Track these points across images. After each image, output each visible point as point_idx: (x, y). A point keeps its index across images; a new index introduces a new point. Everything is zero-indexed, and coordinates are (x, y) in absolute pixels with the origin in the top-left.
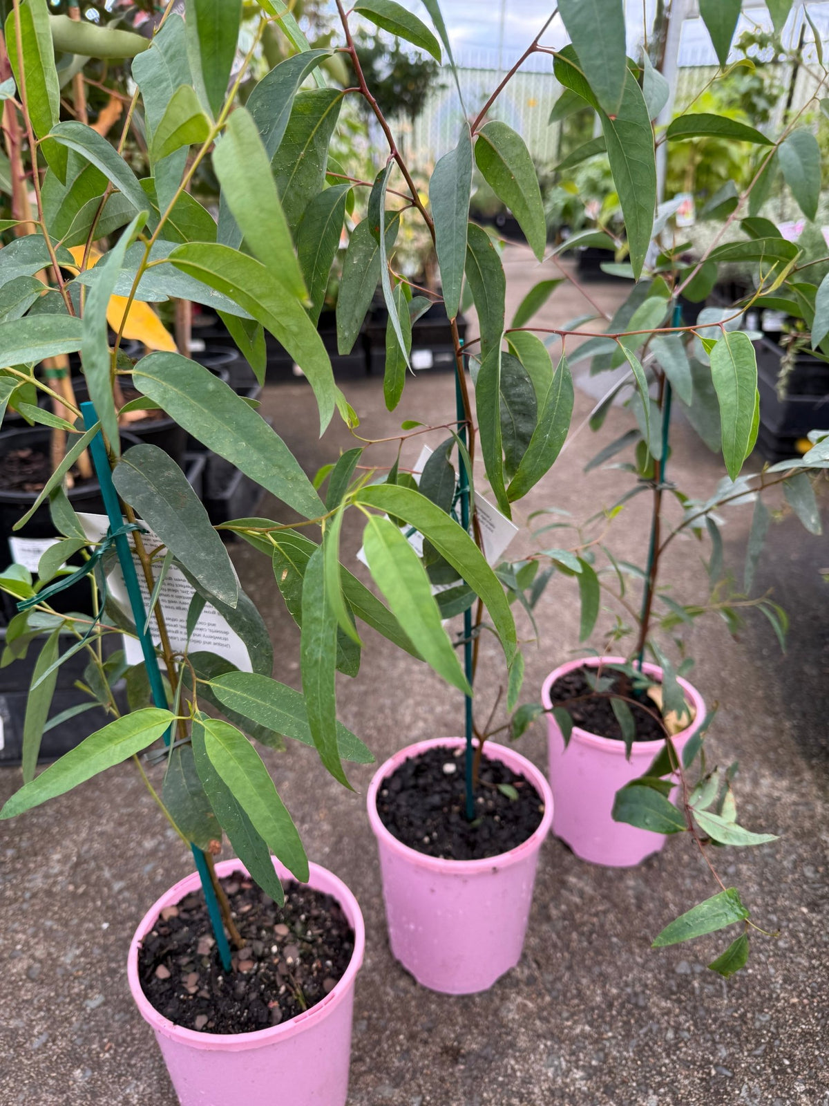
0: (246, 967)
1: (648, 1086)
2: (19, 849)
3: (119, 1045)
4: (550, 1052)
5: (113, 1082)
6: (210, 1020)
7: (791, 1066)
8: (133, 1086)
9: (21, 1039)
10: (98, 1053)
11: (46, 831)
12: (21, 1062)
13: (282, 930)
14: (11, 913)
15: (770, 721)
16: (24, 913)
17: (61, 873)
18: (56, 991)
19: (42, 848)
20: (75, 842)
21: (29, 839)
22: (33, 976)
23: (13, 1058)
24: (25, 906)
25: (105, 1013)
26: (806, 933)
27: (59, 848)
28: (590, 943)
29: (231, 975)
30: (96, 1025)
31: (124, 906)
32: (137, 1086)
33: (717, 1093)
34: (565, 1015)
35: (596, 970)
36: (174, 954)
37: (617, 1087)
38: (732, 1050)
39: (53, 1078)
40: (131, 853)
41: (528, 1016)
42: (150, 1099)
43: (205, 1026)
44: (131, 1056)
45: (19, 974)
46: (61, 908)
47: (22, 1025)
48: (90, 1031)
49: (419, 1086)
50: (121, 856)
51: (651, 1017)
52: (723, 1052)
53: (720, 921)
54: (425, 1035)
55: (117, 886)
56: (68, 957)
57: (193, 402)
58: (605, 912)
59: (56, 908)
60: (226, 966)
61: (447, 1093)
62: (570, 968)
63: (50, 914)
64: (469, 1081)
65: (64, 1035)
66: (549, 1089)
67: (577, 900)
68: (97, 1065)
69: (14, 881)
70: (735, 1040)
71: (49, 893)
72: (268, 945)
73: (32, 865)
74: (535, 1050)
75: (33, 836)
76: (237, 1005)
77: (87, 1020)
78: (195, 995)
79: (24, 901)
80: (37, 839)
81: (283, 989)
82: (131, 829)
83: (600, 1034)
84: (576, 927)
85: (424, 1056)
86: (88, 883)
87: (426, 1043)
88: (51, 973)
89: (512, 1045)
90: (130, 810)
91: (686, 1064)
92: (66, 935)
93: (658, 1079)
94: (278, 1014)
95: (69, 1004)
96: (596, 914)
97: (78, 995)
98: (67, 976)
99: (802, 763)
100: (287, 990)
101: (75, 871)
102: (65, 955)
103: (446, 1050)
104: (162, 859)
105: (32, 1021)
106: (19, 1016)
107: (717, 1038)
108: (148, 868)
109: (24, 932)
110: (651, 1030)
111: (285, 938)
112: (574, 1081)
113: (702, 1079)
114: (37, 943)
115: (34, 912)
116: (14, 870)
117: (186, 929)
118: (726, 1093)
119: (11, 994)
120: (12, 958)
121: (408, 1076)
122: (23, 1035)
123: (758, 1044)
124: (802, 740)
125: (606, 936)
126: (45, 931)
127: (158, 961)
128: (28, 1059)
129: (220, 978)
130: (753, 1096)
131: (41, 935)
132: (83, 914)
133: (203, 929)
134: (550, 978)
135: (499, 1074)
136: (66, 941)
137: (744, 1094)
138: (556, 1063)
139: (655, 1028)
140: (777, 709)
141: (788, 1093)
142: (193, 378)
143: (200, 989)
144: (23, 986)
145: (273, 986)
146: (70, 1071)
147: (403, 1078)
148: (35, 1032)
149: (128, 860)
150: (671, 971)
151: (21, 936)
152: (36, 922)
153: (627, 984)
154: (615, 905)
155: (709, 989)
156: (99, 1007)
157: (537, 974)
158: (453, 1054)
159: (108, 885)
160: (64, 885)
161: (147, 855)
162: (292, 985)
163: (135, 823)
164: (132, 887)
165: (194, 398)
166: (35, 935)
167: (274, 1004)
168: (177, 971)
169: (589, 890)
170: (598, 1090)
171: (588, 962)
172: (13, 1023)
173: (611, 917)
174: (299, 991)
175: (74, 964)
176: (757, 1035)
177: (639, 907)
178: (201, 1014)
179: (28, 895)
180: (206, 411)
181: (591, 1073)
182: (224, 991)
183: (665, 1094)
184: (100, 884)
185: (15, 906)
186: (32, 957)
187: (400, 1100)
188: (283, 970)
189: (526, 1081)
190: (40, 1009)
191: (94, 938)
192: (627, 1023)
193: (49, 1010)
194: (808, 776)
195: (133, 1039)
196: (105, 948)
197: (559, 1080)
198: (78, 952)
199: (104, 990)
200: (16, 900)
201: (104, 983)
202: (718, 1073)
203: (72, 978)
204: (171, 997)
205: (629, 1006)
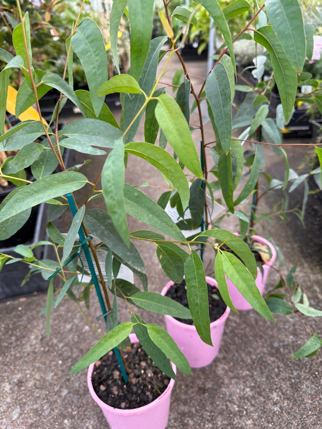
0: (134, 381)
1: (273, 390)
2: (17, 337)
3: (79, 408)
4: (236, 383)
5: (81, 423)
6: (126, 404)
7: (319, 374)
8: (88, 422)
9: (40, 412)
10: (72, 413)
11: (25, 327)
12: (43, 421)
13: (143, 364)
14: (21, 363)
15: (289, 245)
16: (26, 362)
17: (36, 344)
18: (48, 391)
19: (26, 334)
20: (38, 330)
21: (20, 331)
22: (38, 386)
23: (39, 420)
24: (26, 359)
25: (70, 396)
26: (315, 325)
27: (33, 334)
28: (242, 340)
29: (129, 384)
30: (68, 402)
31: (65, 353)
32: (90, 422)
33: (296, 388)
34: (239, 368)
35: (246, 350)
36: (105, 380)
37: (262, 392)
38: (298, 372)
39: (57, 425)
40: (62, 332)
41: (226, 372)
42: (96, 426)
43: (125, 406)
44: (85, 411)
45: (31, 387)
46: (41, 357)
47: (38, 406)
48: (66, 404)
49: (193, 404)
50: (59, 333)
51: (269, 364)
52: (295, 373)
53: (315, 347)
54: (191, 385)
55: (61, 345)
56: (49, 377)
57: (129, 201)
58: (245, 328)
59: (39, 358)
60: (126, 381)
61: (204, 404)
62: (237, 351)
63: (37, 361)
64: (211, 399)
65: (56, 408)
66: (239, 397)
67: (234, 325)
68: (73, 417)
69: (19, 350)
70: (298, 368)
71: (34, 352)
72: (140, 370)
73: (24, 342)
74: (231, 383)
75: (21, 330)
76: (134, 396)
77: (64, 400)
78: (118, 395)
79: (25, 357)
80: (23, 331)
81: (150, 387)
82: (60, 322)
83: (252, 374)
84: (236, 335)
85: (193, 393)
86: (49, 346)
87: (192, 387)
88: (44, 384)
89: (223, 383)
90: (57, 313)
91: (284, 380)
92: (46, 368)
93: (275, 387)
94: (151, 397)
95: (55, 395)
96: (242, 329)
97: (58, 391)
98: (51, 384)
99: (303, 260)
100: (151, 387)
101: (42, 342)
102: (48, 376)
103: (200, 389)
104: (76, 332)
105: (42, 404)
106: (36, 403)
107: (292, 368)
108: (71, 336)
109: (29, 370)
110: (269, 369)
111: (145, 367)
112: (247, 392)
113: (290, 384)
114: (35, 373)
115: (30, 361)
116: (17, 345)
117: (106, 369)
118: (299, 388)
119: (31, 395)
120: (27, 381)
121: (189, 401)
122: (40, 410)
123: (306, 368)
124: (302, 251)
125: (247, 337)
126: (37, 368)
127: (100, 384)
128: (45, 419)
129: (125, 386)
130: (308, 387)
131: (36, 370)
132: (50, 359)
133: (113, 367)
134: (231, 356)
135: (220, 394)
136: (46, 370)
137: (305, 387)
138: (239, 387)
139: (271, 368)
140: (290, 240)
141: (319, 384)
142: (128, 191)
143: (119, 392)
144: (35, 391)
145: (145, 386)
146: (63, 421)
147: (187, 402)
148: (45, 408)
149: (62, 334)
150: (272, 346)
151: (28, 372)
152: (32, 365)
153: (258, 354)
154: (248, 325)
155: (286, 351)
156: (67, 394)
157: (226, 355)
158: (202, 390)
159: (56, 345)
160: (39, 348)
161: (69, 331)
162: (152, 384)
163: (60, 319)
164: (67, 345)
165: (129, 199)
166: (33, 370)
167: (148, 393)
168: (108, 386)
169: (238, 320)
170: (255, 394)
171: (243, 348)
172: (35, 407)
173: (248, 330)
174: (156, 387)
175: (52, 379)
176: (305, 365)
177: (257, 324)
178: (122, 402)
179: (26, 354)
180: (135, 204)
181: (252, 388)
182: (128, 391)
183: (278, 392)
184: (53, 346)
185: (22, 360)
186: (35, 379)
187: (188, 410)
188: (148, 380)
189: (230, 395)
190: (44, 399)
191: (57, 368)
192: (261, 368)
193: (47, 399)
194: (306, 265)
195: (84, 405)
196: (63, 371)
197: (242, 393)
198: (52, 374)
199: (67, 387)
200: (21, 357)
201: (66, 385)
202: (295, 381)
203: (53, 385)
204: (108, 397)
205: (260, 362)
